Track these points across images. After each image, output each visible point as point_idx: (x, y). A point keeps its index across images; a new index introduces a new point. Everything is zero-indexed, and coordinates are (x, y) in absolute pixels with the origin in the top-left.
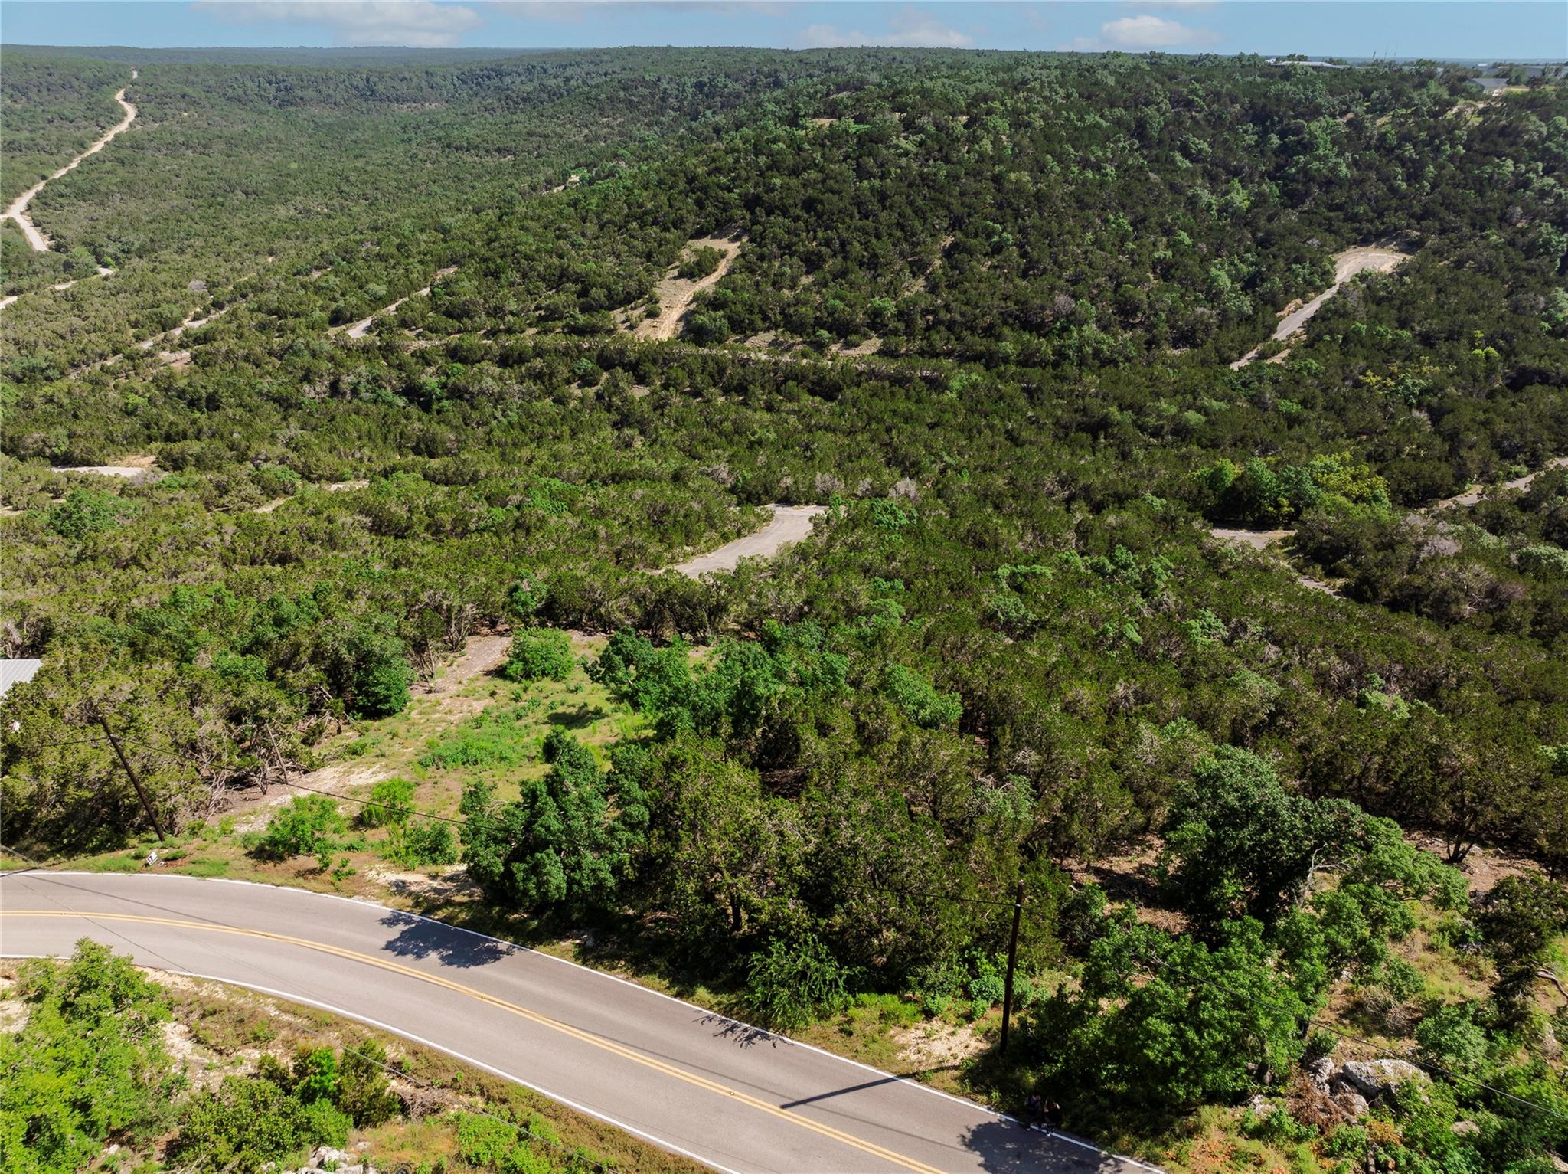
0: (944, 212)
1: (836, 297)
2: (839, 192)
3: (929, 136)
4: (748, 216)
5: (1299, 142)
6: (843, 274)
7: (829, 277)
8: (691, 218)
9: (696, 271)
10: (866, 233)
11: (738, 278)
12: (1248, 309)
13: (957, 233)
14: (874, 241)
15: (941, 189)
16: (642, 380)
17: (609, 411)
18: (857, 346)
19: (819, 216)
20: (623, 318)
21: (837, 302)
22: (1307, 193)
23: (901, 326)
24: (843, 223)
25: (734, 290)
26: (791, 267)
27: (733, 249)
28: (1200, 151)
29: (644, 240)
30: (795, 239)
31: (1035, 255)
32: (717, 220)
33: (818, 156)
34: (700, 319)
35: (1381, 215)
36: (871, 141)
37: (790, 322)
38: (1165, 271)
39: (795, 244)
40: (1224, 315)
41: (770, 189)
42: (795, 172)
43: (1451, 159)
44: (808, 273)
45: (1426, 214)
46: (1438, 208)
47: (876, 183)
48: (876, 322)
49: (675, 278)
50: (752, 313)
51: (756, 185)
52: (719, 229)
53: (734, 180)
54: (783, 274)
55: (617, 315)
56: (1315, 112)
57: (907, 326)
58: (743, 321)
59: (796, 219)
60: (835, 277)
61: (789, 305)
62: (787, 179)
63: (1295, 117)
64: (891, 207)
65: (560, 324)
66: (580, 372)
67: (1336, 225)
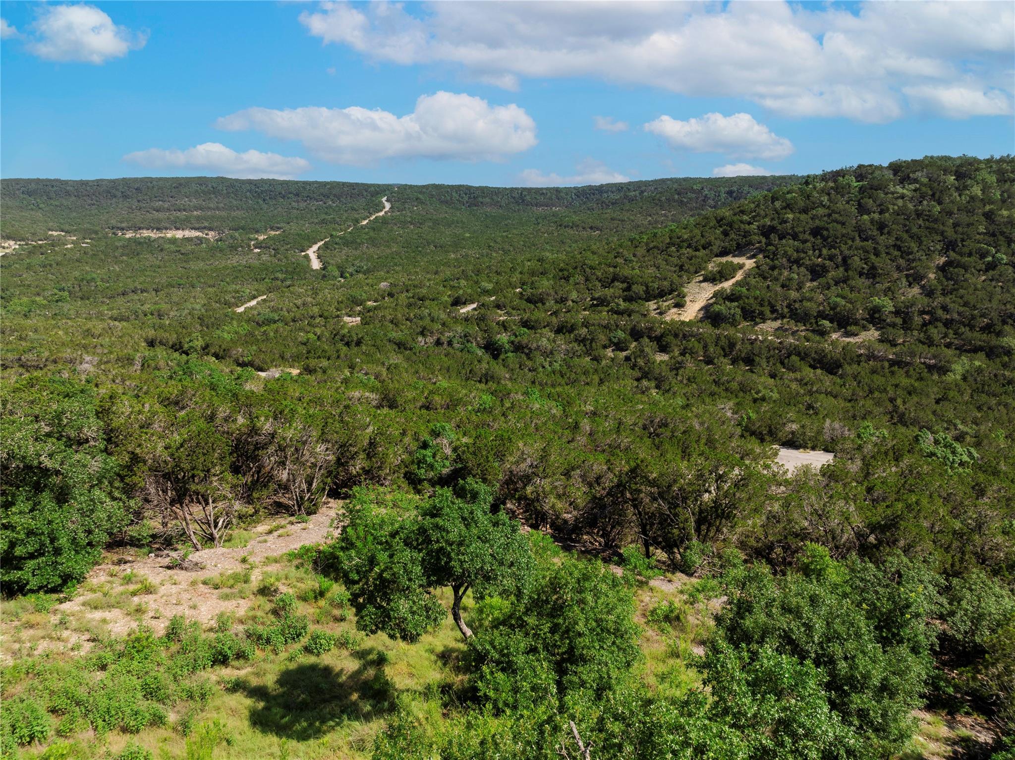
0: (939, 238)
1: (838, 296)
2: (843, 224)
3: (922, 184)
4: (764, 240)
6: (845, 281)
7: (832, 282)
8: (718, 243)
9: (718, 277)
10: (867, 252)
11: (753, 281)
13: (951, 253)
14: (873, 257)
15: (936, 221)
16: (663, 349)
17: (633, 369)
18: (856, 335)
19: (825, 239)
20: (655, 307)
21: (838, 299)
23: (899, 321)
24: (846, 244)
25: (748, 290)
26: (798, 274)
27: (749, 264)
29: (679, 257)
30: (802, 255)
32: (738, 244)
33: (825, 199)
34: (717, 308)
36: (871, 189)
37: (796, 314)
39: (803, 258)
41: (785, 222)
42: (805, 211)
44: (812, 280)
47: (876, 216)
48: (874, 317)
49: (700, 282)
50: (762, 305)
51: (773, 219)
52: (739, 250)
53: (754, 217)
54: (790, 279)
55: (652, 305)
57: (905, 322)
58: (754, 312)
59: (805, 241)
60: (836, 283)
61: (795, 301)
62: (798, 215)
64: (889, 233)
65: (606, 309)
66: (616, 340)
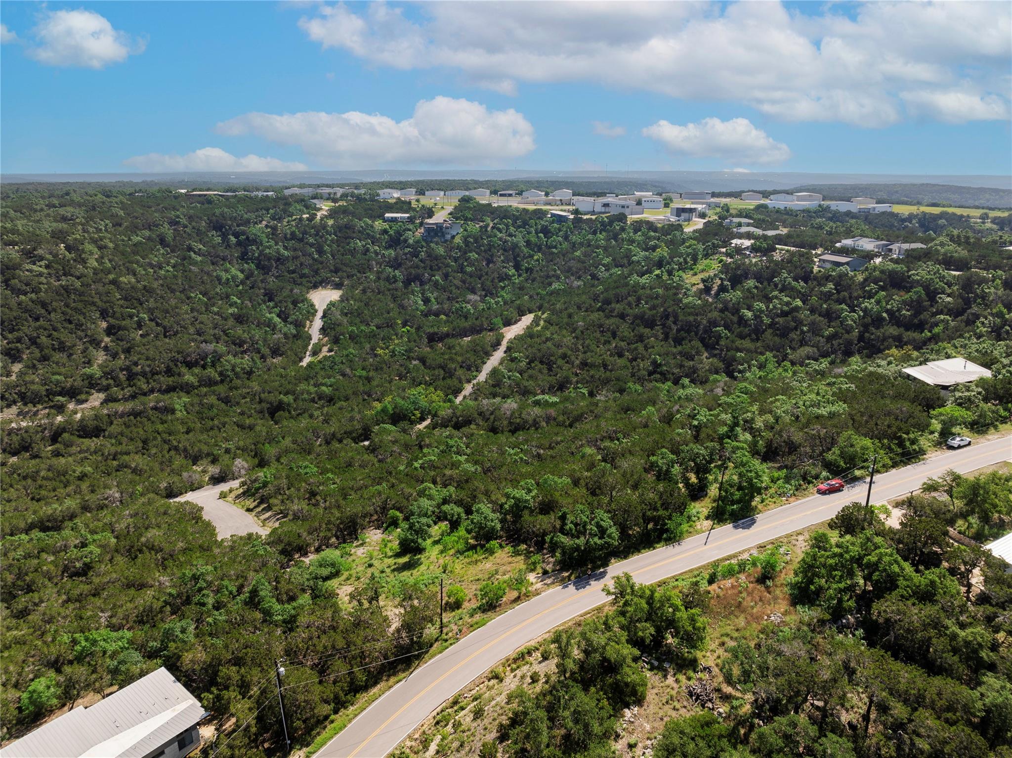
5: (248, 239)
6: (46, 358)
7: (34, 362)
12: (294, 332)
13: (108, 318)
14: (55, 333)
15: (83, 293)
18: (87, 401)
21: (56, 377)
22: (271, 266)
23: (110, 382)
28: (200, 249)
35: (316, 273)
37: (26, 397)
40: (286, 336)
43: (332, 241)
44: (13, 363)
45: (337, 269)
46: (341, 266)
47: (33, 296)
56: (248, 223)
57: (115, 381)
63: (238, 226)
64: (54, 310)
67: (299, 281)
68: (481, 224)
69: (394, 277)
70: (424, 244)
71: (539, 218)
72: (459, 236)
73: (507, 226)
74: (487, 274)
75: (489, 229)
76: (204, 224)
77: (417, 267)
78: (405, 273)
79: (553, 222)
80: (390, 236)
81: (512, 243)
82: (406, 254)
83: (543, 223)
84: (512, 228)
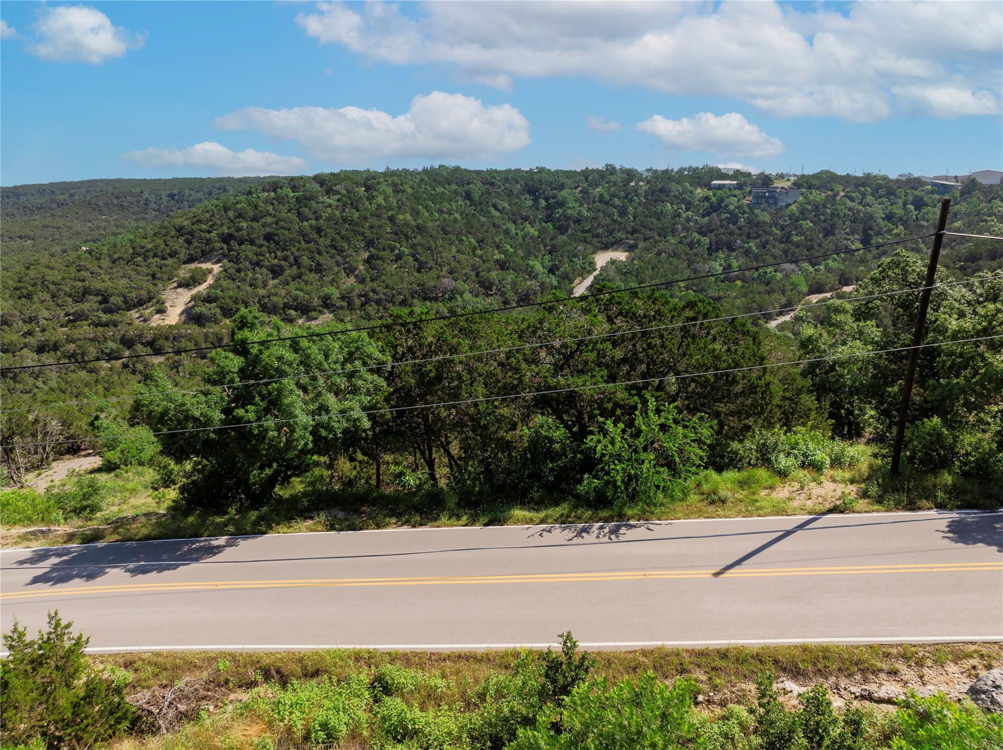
0: (361, 238)
1: (297, 289)
2: (289, 229)
3: (342, 195)
4: (225, 246)
5: (557, 203)
6: (300, 276)
7: (290, 279)
8: (183, 251)
9: (191, 282)
10: (311, 252)
11: (224, 283)
12: (555, 283)
13: (372, 249)
14: (317, 256)
15: (357, 224)
16: (158, 352)
17: (134, 374)
18: (316, 319)
19: (277, 243)
20: (137, 315)
21: (298, 292)
22: (568, 226)
23: (345, 304)
24: (294, 246)
25: (222, 291)
26: (261, 274)
27: (217, 268)
28: (504, 208)
29: (148, 266)
30: (261, 258)
31: (423, 259)
32: (203, 251)
33: (270, 208)
34: (198, 310)
35: (611, 233)
36: (306, 199)
37: (266, 308)
38: (503, 266)
39: (262, 261)
40: (542, 285)
41: (239, 229)
42: (255, 219)
43: (639, 204)
44: (273, 278)
45: (634, 231)
46: (640, 228)
47: (314, 222)
48: (327, 304)
49: (175, 288)
50: (237, 303)
51: (229, 228)
52: (205, 256)
53: (212, 226)
54: (256, 279)
55: (134, 314)
56: (562, 187)
57: (349, 304)
58: (231, 309)
59: (261, 246)
60: (294, 279)
61: (263, 297)
62: (250, 223)
63: (552, 190)
64: (325, 236)
65: (87, 323)
66: (108, 351)
67: (589, 240)
68: (830, 193)
69: (699, 241)
70: (747, 210)
71: (913, 188)
72: (795, 205)
73: (864, 195)
74: (820, 245)
75: (838, 198)
76: (519, 186)
77: (731, 234)
78: (714, 239)
79: (932, 192)
80: (712, 203)
81: (865, 214)
82: (721, 221)
83: (915, 192)
84: (869, 199)
